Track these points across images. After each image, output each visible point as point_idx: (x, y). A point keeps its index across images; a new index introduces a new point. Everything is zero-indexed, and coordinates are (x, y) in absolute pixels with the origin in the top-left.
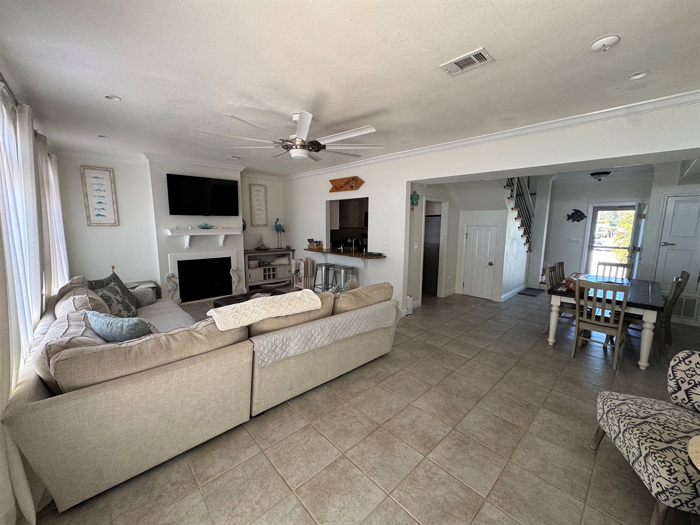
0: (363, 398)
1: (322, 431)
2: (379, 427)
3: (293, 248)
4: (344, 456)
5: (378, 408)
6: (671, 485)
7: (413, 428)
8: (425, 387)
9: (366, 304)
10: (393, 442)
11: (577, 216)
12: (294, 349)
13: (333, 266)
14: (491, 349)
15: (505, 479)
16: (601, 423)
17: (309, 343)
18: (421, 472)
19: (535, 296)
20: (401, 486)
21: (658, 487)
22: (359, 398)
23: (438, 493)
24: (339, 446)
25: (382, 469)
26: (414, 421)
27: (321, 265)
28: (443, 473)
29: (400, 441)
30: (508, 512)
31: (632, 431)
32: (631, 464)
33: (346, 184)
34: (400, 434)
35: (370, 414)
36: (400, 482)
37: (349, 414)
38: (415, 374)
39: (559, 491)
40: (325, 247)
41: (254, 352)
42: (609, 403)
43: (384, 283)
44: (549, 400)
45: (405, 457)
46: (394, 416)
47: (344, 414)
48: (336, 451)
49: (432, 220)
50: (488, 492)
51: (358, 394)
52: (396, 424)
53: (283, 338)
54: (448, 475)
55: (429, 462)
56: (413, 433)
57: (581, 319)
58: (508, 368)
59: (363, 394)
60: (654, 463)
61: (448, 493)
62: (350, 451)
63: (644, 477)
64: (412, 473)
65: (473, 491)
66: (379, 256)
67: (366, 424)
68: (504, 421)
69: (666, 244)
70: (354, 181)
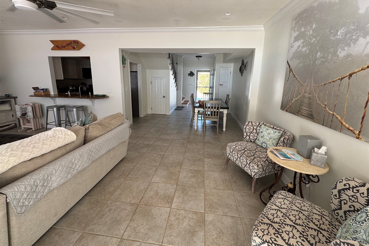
0: (120, 192)
1: (97, 232)
2: (138, 205)
3: (14, 96)
4: (122, 240)
5: (132, 193)
6: (258, 170)
7: (157, 195)
8: (154, 169)
9: (110, 129)
10: (150, 210)
11: (191, 74)
12: (56, 181)
13: (64, 107)
14: (176, 138)
15: (207, 198)
16: (229, 156)
17: (71, 171)
18: (172, 218)
19: (181, 110)
20: (166, 234)
21: (254, 173)
22: (117, 193)
23: (185, 224)
24: (116, 235)
25: (151, 231)
26: (157, 191)
27: (52, 107)
28: (182, 212)
29: (154, 207)
30: (215, 213)
31: (243, 156)
32: (243, 168)
33: (68, 45)
34: (152, 203)
35: (129, 200)
36: (164, 232)
37: (113, 208)
38: (146, 163)
39: (225, 191)
40: (52, 93)
41: (7, 204)
42: (232, 148)
43: (118, 113)
44: (205, 154)
45: (161, 215)
46: (144, 194)
47: (110, 210)
48: (114, 240)
49: (134, 74)
50: (204, 208)
51: (115, 191)
52: (147, 198)
53: (44, 176)
54: (185, 211)
55: (174, 210)
56: (159, 198)
57: (206, 116)
58: (186, 145)
59: (119, 189)
60: (252, 165)
61: (189, 221)
62: (125, 233)
63: (249, 172)
64: (168, 222)
65: (198, 212)
66: (104, 97)
67: (129, 208)
68: (195, 170)
69: (221, 85)
70: (75, 44)
